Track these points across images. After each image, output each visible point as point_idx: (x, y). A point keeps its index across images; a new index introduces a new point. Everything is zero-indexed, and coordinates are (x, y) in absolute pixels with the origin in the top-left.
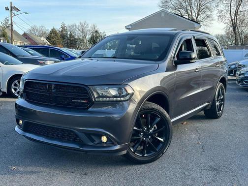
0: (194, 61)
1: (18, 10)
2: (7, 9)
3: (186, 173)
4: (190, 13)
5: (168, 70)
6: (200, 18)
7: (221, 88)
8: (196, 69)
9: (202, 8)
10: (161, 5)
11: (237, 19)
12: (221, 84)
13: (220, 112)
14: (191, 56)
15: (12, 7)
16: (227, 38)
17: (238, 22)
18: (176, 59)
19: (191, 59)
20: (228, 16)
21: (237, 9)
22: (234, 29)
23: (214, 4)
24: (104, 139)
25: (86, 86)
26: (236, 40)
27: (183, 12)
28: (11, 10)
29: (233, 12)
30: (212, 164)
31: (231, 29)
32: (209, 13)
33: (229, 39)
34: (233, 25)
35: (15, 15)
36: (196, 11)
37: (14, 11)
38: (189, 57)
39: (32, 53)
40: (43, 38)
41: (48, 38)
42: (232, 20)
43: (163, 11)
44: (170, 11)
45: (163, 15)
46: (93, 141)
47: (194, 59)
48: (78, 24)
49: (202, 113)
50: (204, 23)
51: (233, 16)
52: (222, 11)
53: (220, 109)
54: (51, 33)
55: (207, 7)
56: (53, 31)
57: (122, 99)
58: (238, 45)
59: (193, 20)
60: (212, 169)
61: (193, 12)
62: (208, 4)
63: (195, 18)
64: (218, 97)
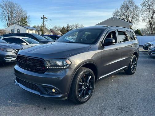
0: (114, 44)
1: (47, 19)
2: (42, 18)
3: (103, 111)
4: (128, 18)
5: (99, 49)
6: (133, 21)
7: (135, 58)
8: (117, 48)
9: (134, 16)
10: (114, 14)
11: (152, 21)
12: (135, 56)
13: (134, 71)
14: (112, 41)
15: (44, 17)
16: (147, 30)
17: (153, 22)
18: (103, 42)
19: (112, 43)
20: (148, 19)
21: (153, 15)
22: (151, 26)
23: (140, 14)
24: (54, 90)
25: (44, 59)
26: (152, 31)
27: (125, 17)
28: (44, 19)
29: (150, 17)
30: (120, 105)
31: (149, 26)
32: (138, 18)
33: (148, 30)
34: (150, 24)
35: (45, 21)
36: (131, 17)
37: (45, 19)
38: (111, 42)
39: (48, 38)
40: (59, 31)
41: (61, 31)
42: (150, 21)
43: (113, 17)
44: (118, 17)
45: (113, 19)
46: (47, 91)
47: (114, 42)
48: (74, 24)
49: (123, 71)
50: (135, 23)
51: (150, 19)
52: (144, 17)
53: (134, 69)
54: (62, 29)
55: (137, 15)
56: (63, 28)
57: (65, 67)
58: (152, 33)
59: (129, 22)
60: (119, 109)
61: (129, 17)
62: (137, 14)
63: (130, 21)
64: (132, 63)
